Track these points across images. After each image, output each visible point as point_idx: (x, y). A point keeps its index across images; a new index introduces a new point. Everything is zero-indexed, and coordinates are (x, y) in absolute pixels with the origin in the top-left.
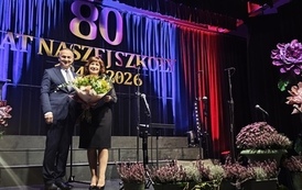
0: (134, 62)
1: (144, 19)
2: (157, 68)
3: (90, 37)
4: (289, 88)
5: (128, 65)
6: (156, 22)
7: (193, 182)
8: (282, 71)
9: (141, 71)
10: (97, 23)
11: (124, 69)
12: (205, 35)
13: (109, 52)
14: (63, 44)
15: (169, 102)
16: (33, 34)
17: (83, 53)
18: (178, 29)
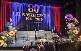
0: (41, 16)
1: (43, 6)
2: (46, 17)
3: (32, 12)
4: (68, 24)
5: (40, 17)
6: (46, 7)
7: (40, 43)
8: (66, 20)
9: (42, 18)
10: (33, 9)
11: (39, 17)
12: (57, 8)
13: (36, 14)
14: (27, 14)
15: (48, 24)
16: (21, 12)
17: (31, 15)
18: (51, 8)
